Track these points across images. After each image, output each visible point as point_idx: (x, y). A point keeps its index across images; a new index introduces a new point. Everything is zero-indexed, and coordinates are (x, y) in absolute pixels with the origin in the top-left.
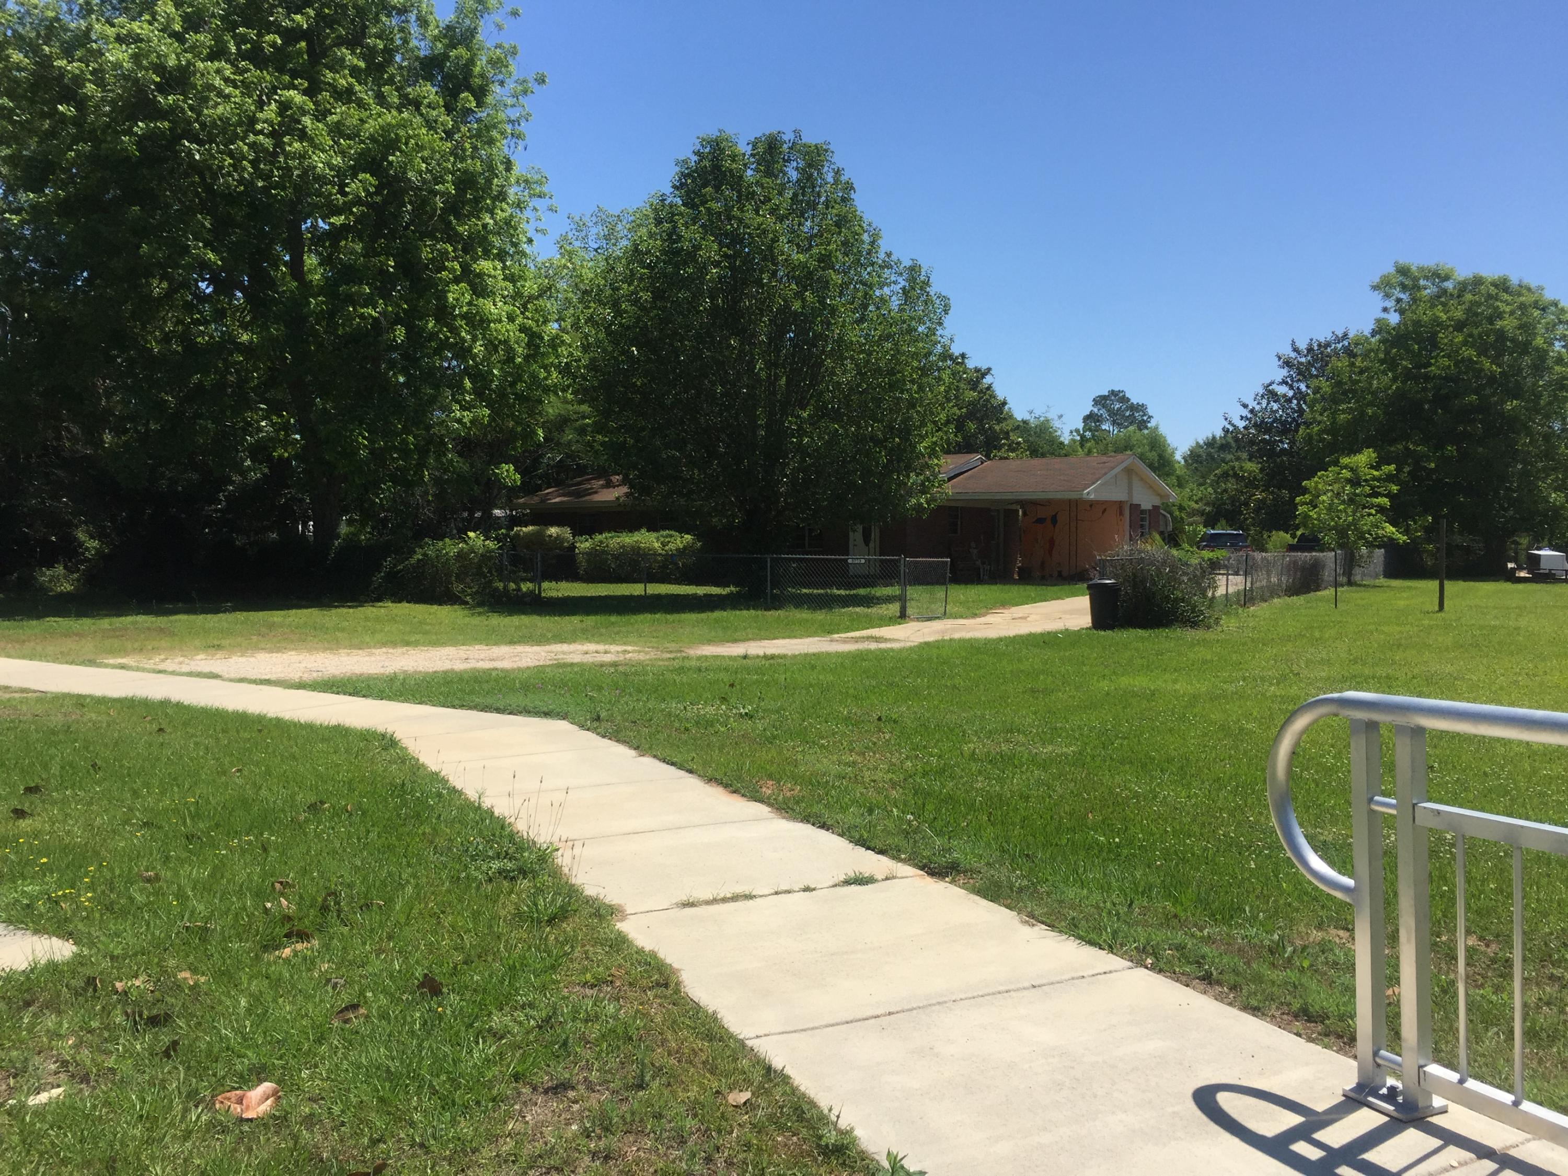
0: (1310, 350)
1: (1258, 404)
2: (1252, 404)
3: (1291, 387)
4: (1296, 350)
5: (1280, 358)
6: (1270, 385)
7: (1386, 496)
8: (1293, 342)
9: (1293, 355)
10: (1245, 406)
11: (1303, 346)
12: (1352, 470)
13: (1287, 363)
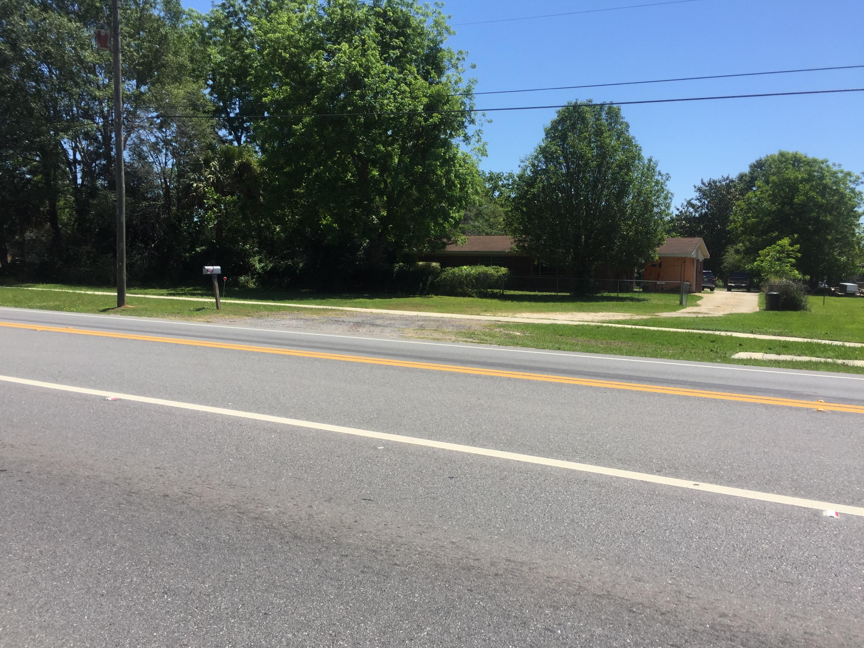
0: (709, 184)
1: (683, 208)
2: (681, 209)
3: (701, 202)
4: (703, 183)
5: (695, 187)
6: (691, 200)
7: (793, 258)
8: (702, 180)
9: (702, 186)
10: (678, 209)
11: (706, 181)
12: (782, 247)
13: (699, 190)
